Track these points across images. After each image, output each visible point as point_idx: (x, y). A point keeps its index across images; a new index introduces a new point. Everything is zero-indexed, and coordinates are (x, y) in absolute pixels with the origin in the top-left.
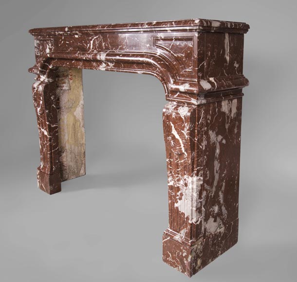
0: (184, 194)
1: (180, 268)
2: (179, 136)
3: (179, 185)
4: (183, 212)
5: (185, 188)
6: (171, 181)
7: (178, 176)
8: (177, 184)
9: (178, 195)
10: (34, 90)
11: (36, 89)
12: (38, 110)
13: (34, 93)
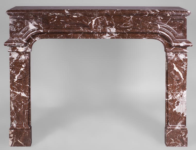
0: (180, 101)
1: (180, 144)
2: (179, 70)
3: (176, 98)
4: (180, 112)
5: (181, 98)
6: (170, 97)
7: (176, 93)
8: (175, 97)
9: (176, 104)
10: (13, 60)
11: (15, 59)
12: (16, 76)
13: (12, 63)
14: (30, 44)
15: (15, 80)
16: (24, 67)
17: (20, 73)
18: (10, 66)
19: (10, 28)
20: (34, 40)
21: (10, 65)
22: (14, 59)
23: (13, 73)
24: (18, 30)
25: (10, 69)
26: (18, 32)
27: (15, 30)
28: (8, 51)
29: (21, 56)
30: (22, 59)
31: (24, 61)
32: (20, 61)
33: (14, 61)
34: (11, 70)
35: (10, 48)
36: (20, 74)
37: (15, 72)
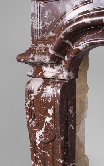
10: (32, 95)
11: (36, 93)
12: (37, 133)
13: (29, 101)
14: (66, 59)
15: (36, 141)
16: (51, 114)
17: (44, 127)
18: (27, 108)
19: (32, 23)
20: (74, 48)
21: (26, 105)
22: (34, 94)
23: (32, 125)
24: (46, 26)
25: (27, 114)
26: (46, 31)
27: (41, 28)
28: (27, 75)
29: (45, 88)
30: (46, 94)
31: (50, 99)
32: (44, 98)
33: (33, 98)
34: (28, 116)
35: (32, 68)
36: (45, 130)
37: (36, 124)
